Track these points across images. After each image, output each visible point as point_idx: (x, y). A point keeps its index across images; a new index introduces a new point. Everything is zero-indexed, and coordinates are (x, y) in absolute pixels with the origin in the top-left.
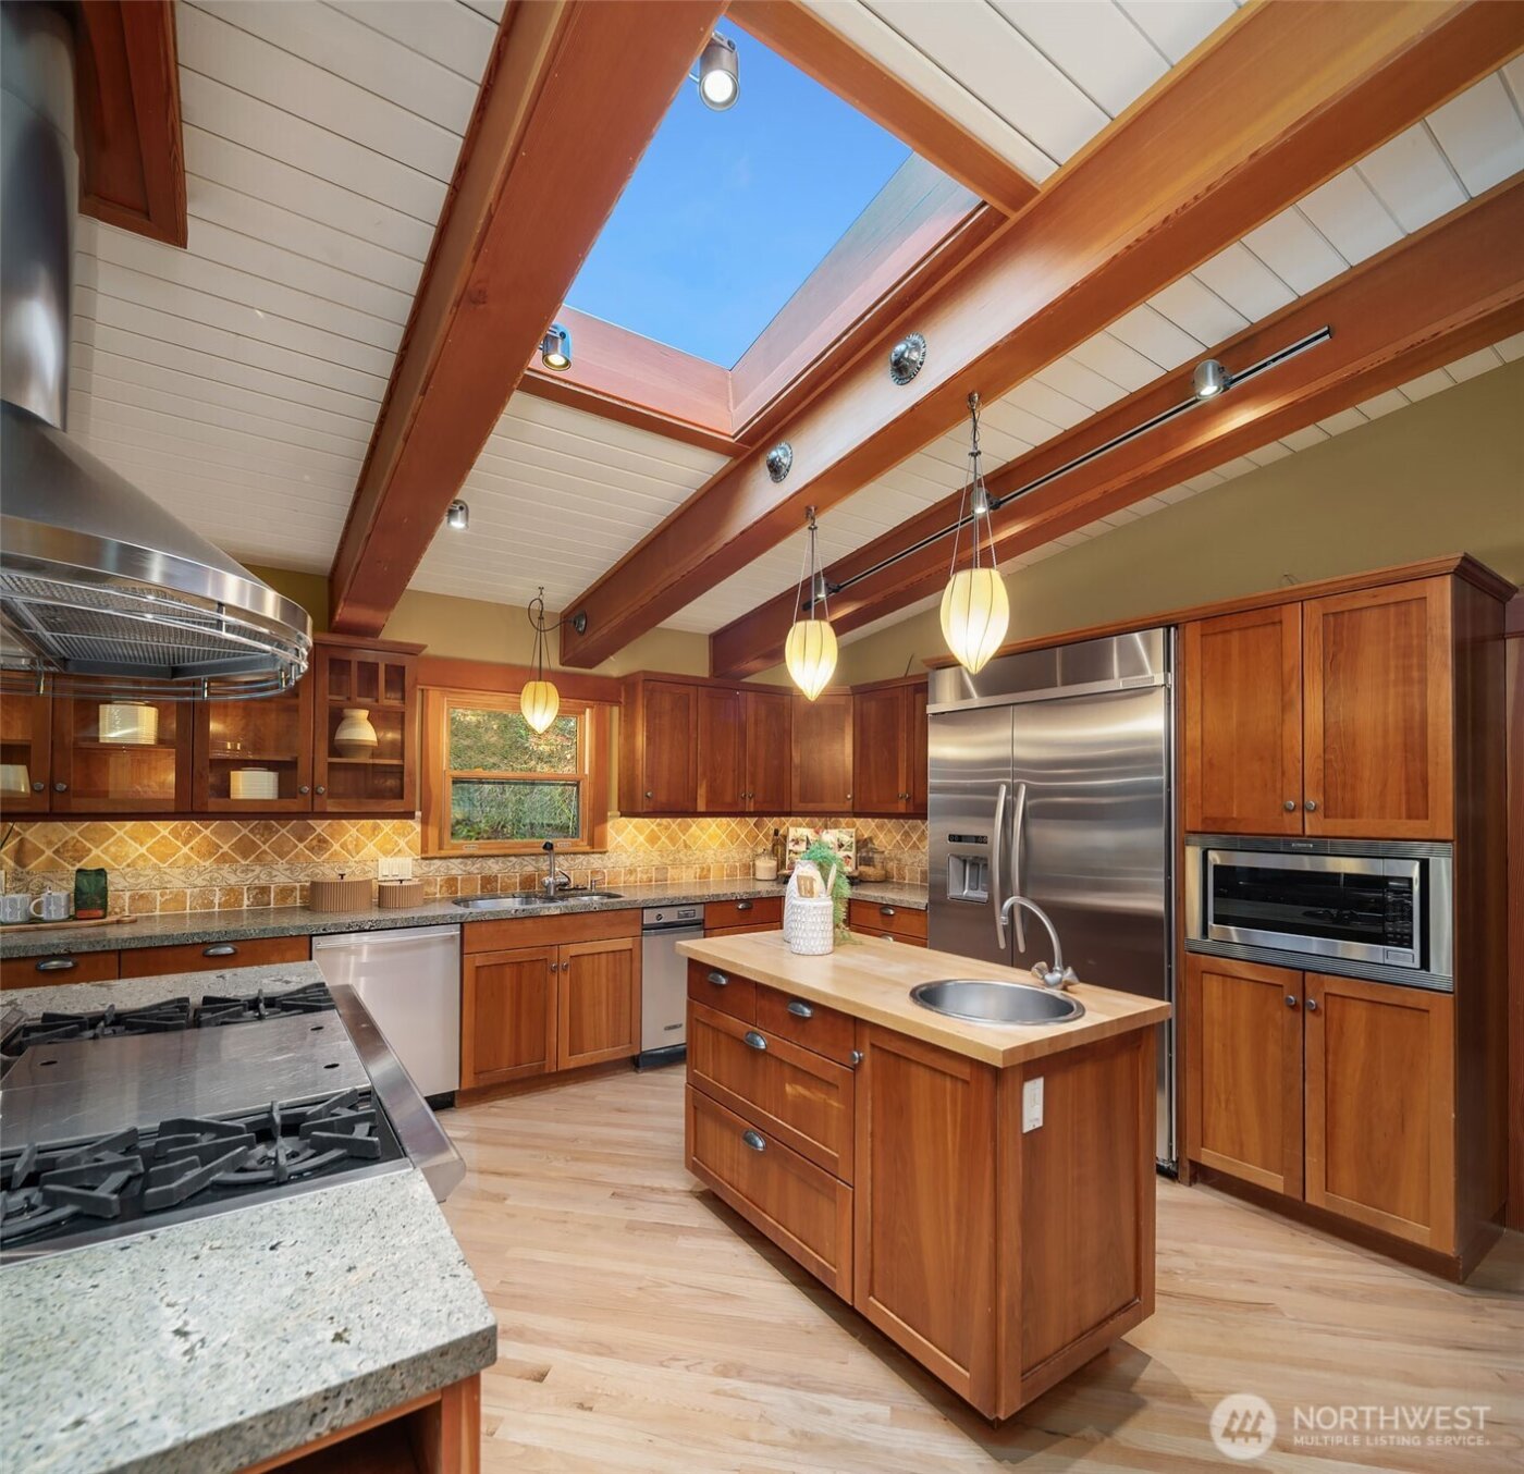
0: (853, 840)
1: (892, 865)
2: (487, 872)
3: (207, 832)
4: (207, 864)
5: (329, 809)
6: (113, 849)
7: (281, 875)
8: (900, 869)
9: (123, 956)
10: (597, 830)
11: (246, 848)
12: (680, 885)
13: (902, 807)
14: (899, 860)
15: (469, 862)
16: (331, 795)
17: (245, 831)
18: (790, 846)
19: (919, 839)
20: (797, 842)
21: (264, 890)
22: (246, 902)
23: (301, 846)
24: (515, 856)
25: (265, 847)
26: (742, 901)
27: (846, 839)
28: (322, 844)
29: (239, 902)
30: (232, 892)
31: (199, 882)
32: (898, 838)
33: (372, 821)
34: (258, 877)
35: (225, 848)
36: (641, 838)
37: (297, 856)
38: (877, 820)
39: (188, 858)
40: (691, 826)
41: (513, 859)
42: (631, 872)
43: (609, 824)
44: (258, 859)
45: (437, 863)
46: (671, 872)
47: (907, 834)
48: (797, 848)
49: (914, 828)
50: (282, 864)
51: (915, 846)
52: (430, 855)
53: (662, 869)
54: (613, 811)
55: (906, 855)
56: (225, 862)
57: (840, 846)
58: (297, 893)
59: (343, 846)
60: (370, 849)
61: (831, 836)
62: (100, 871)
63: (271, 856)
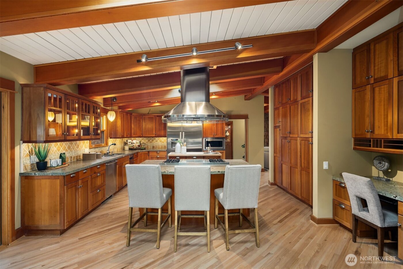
0: (139, 142)
5: (93, 138)
7: (73, 154)
8: (147, 146)
9: (91, 169)
10: (107, 141)
13: (154, 135)
14: (147, 145)
16: (93, 135)
19: (152, 141)
23: (76, 147)
26: (136, 153)
27: (137, 141)
28: (78, 147)
32: (147, 141)
34: (70, 154)
37: (75, 149)
41: (99, 148)
43: (109, 140)
45: (91, 149)
47: (149, 140)
49: (151, 139)
51: (151, 142)
54: (109, 138)
57: (137, 143)
58: (75, 158)
59: (81, 147)
60: (84, 147)
61: (134, 141)
62: (64, 153)
63: (72, 150)
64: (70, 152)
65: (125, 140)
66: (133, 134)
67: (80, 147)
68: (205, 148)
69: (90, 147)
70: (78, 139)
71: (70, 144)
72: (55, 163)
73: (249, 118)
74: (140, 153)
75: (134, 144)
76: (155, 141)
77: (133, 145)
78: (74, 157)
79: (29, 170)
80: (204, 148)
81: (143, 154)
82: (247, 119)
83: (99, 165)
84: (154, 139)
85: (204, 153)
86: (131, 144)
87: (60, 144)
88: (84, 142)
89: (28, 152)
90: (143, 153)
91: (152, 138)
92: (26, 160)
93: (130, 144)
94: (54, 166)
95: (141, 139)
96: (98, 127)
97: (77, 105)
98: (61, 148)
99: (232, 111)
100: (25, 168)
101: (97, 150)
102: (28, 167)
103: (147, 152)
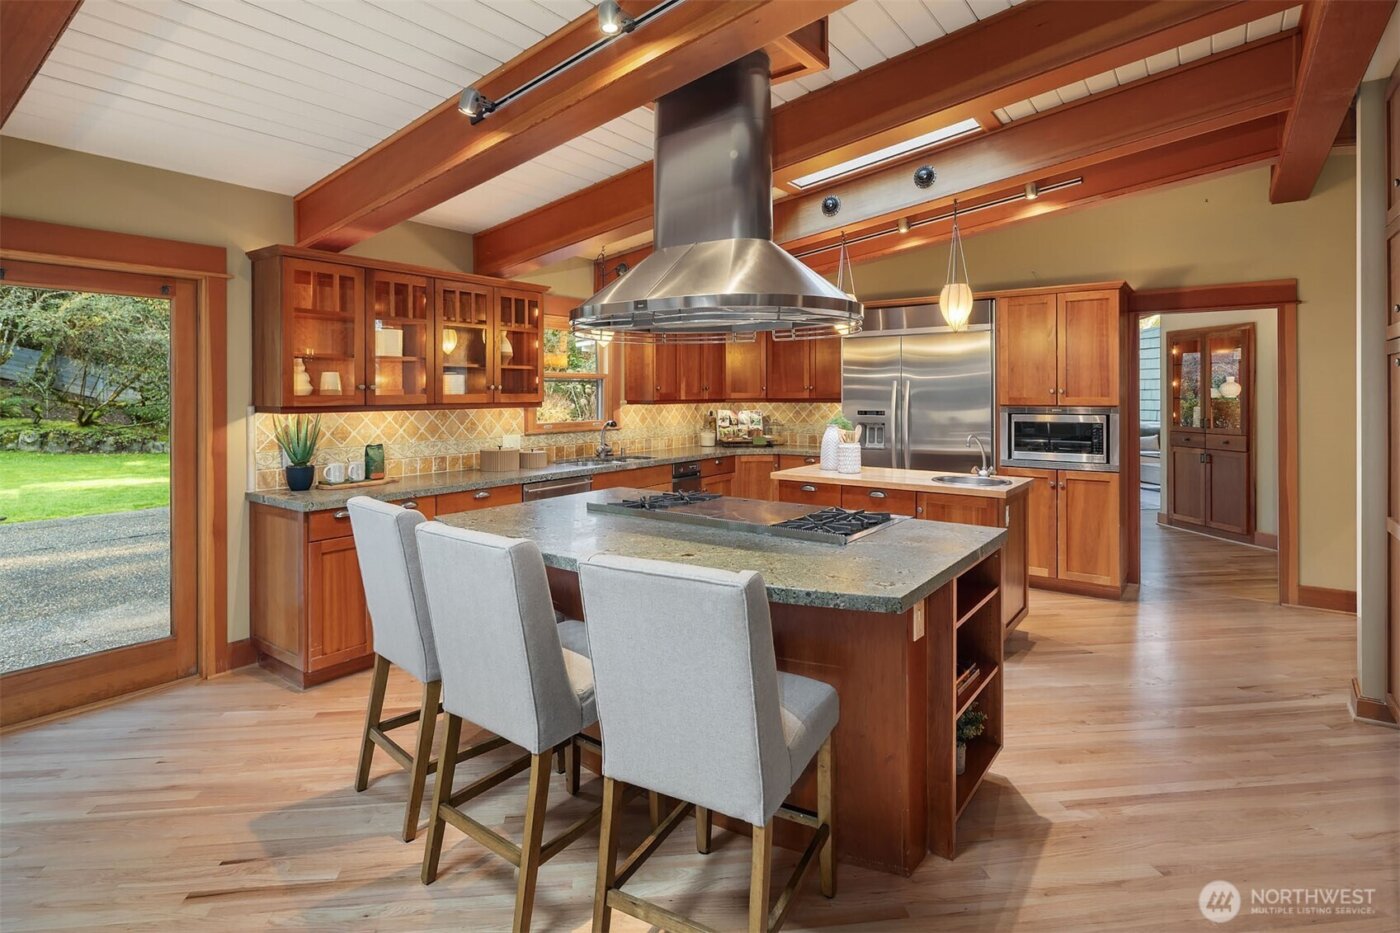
0: (761, 417)
1: (787, 433)
2: (559, 444)
3: (412, 418)
4: (413, 441)
5: (502, 401)
6: (362, 431)
7: (452, 449)
8: (792, 436)
9: (439, 499)
10: (615, 413)
11: (433, 430)
12: (657, 451)
13: (806, 395)
14: (792, 430)
15: (549, 437)
16: (503, 391)
17: (432, 417)
18: (719, 423)
19: (807, 415)
20: (723, 420)
21: (443, 459)
22: (434, 468)
23: (462, 427)
24: (573, 432)
25: (443, 429)
26: (717, 458)
27: (756, 417)
28: (472, 427)
29: (430, 468)
30: (426, 460)
31: (409, 454)
32: (791, 415)
33: (498, 409)
34: (439, 450)
35: (422, 430)
36: (638, 420)
37: (460, 435)
38: (773, 404)
39: (403, 438)
40: (662, 411)
41: (572, 435)
42: (633, 443)
43: (621, 409)
44: (440, 437)
45: (533, 438)
46: (653, 442)
47: (798, 413)
48: (723, 424)
49: (804, 409)
50: (452, 441)
51: (804, 420)
52: (530, 432)
53: (648, 440)
54: (623, 401)
55: (797, 426)
56: (422, 440)
57: (752, 422)
58: (461, 461)
59: (484, 427)
60: (498, 429)
61: (745, 415)
62: (380, 446)
63: (446, 435)
64: (440, 444)
65: (705, 408)
66: (728, 389)
67: (480, 428)
68: (1010, 456)
69: (526, 430)
70: (428, 404)
71: (436, 417)
72: (337, 474)
73: (1301, 299)
74: (744, 459)
75: (740, 427)
76: (817, 416)
77: (736, 428)
78: (455, 460)
79: (277, 488)
80: (1004, 456)
81: (753, 465)
82: (1288, 307)
83: (483, 490)
84: (814, 409)
85: (941, 479)
86: (731, 423)
87: (395, 419)
88: (501, 414)
89: (273, 437)
90: (754, 459)
91: (807, 404)
92: (266, 459)
93: (727, 423)
94: (332, 479)
95: (770, 406)
96: (537, 367)
97: (425, 300)
98: (401, 431)
99: (1184, 271)
100: (263, 478)
101: (563, 441)
102: (274, 477)
103: (771, 459)
